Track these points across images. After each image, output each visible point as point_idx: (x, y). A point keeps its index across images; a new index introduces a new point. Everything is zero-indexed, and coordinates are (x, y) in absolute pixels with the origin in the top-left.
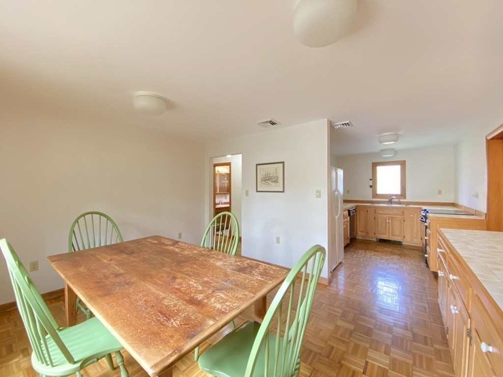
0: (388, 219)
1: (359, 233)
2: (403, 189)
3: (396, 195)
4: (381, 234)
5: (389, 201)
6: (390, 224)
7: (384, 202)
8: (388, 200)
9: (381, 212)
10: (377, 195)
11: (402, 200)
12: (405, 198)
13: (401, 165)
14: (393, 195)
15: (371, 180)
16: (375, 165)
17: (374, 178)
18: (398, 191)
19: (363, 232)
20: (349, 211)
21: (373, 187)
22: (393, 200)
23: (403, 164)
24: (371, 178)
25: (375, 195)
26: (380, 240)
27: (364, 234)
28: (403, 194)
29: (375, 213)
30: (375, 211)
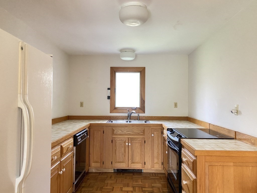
0: (127, 141)
1: (93, 165)
2: (143, 101)
3: (135, 109)
4: (119, 162)
5: (128, 116)
6: (130, 148)
7: (122, 118)
8: (126, 115)
9: (120, 132)
10: (115, 108)
11: (141, 115)
12: (144, 112)
13: (140, 72)
14: (132, 109)
15: (109, 89)
16: (114, 71)
17: (112, 88)
18: (137, 104)
19: (97, 162)
20: (75, 137)
21: (111, 98)
22: (133, 115)
23: (142, 71)
24: (109, 87)
25: (113, 108)
26: (118, 170)
27: (98, 165)
28: (142, 108)
29: (113, 133)
30: (113, 131)
